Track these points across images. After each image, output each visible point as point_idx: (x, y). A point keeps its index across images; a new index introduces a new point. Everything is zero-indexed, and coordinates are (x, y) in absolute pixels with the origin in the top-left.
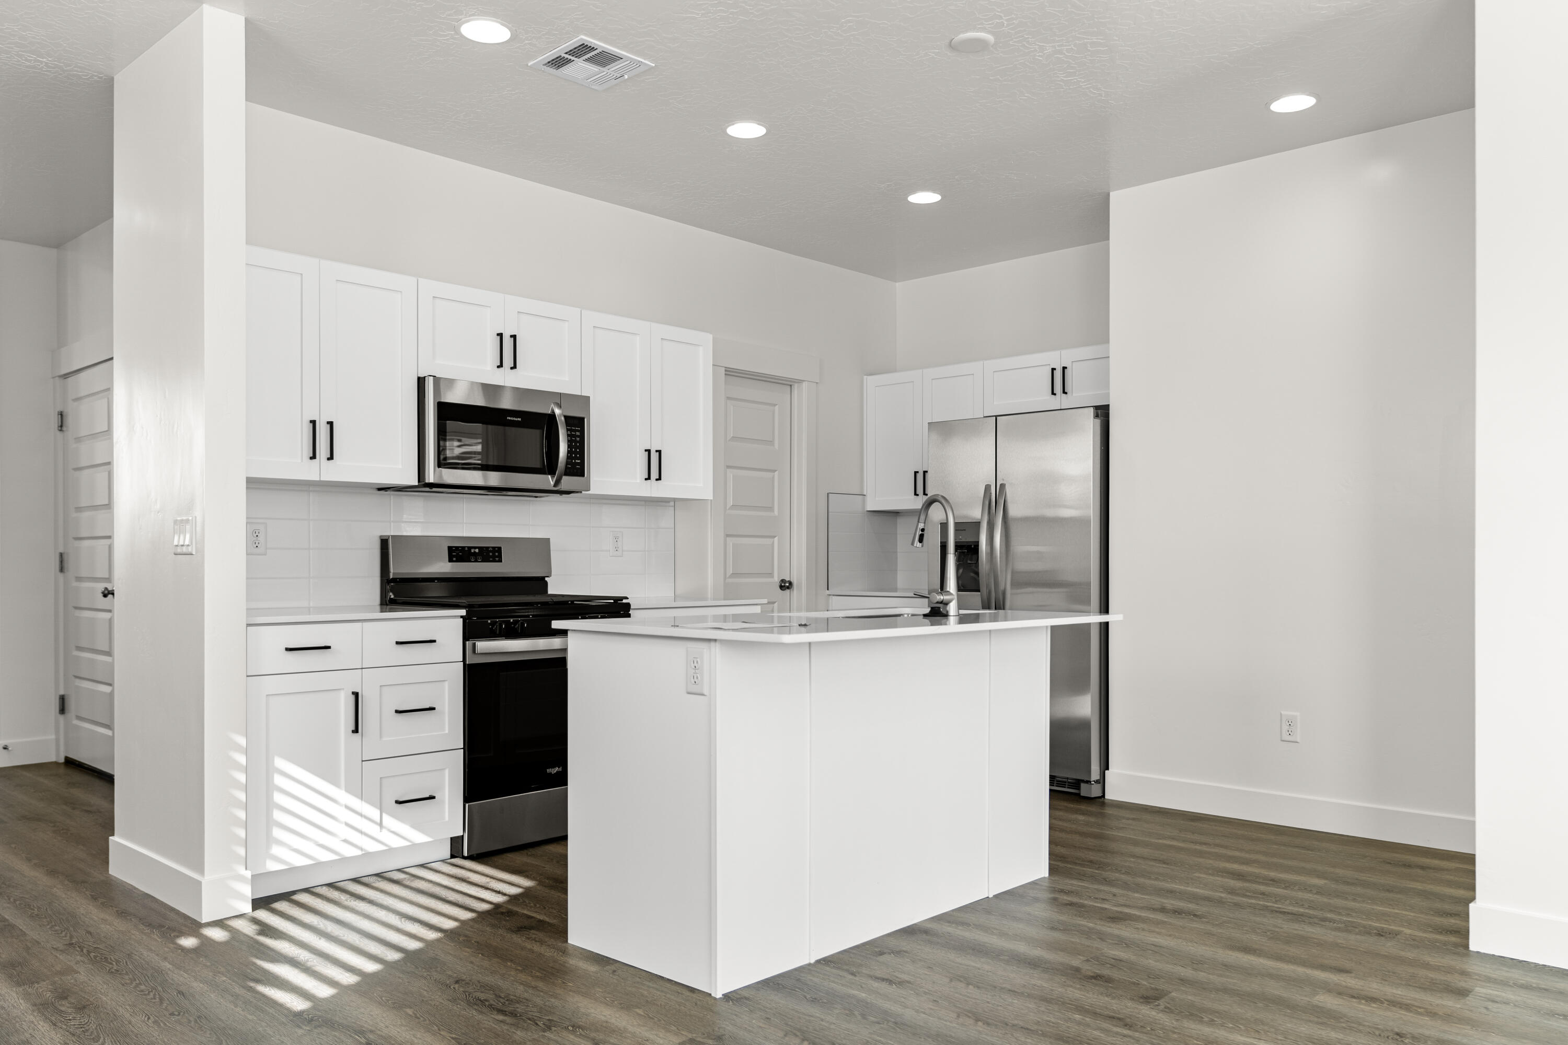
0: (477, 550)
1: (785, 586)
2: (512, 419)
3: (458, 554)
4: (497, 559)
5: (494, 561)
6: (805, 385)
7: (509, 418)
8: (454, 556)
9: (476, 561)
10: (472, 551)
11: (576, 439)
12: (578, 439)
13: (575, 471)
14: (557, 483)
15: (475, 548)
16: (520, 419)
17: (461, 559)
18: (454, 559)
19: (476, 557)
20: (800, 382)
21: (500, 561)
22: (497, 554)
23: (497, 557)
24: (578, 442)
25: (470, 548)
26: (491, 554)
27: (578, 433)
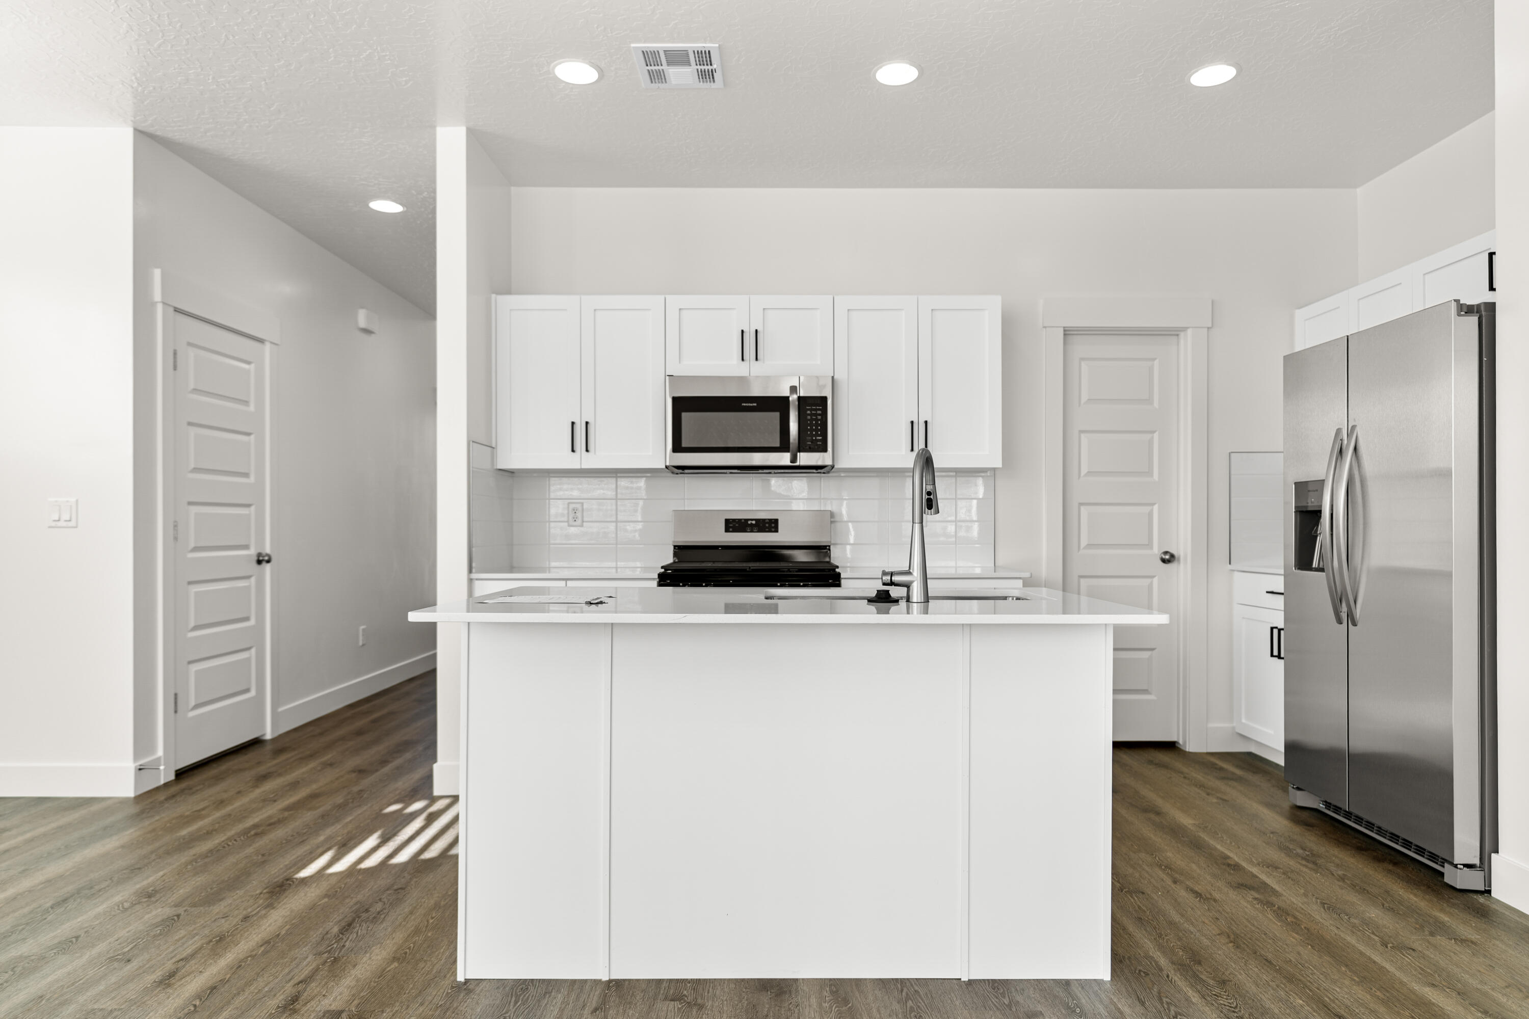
0: (754, 522)
1: (1169, 559)
2: (747, 405)
3: (734, 525)
4: (773, 530)
5: (770, 531)
6: (1189, 331)
7: (745, 404)
8: (731, 527)
9: (752, 531)
10: (749, 522)
11: (817, 417)
12: (819, 417)
13: (816, 447)
14: (794, 459)
15: (752, 520)
16: (755, 404)
17: (736, 530)
18: (731, 530)
19: (752, 528)
20: (1184, 329)
21: (777, 531)
22: (773, 525)
23: (773, 528)
24: (819, 420)
25: (747, 520)
26: (767, 525)
27: (819, 412)
